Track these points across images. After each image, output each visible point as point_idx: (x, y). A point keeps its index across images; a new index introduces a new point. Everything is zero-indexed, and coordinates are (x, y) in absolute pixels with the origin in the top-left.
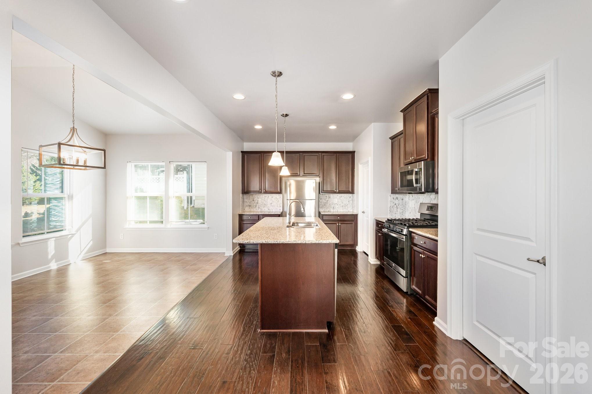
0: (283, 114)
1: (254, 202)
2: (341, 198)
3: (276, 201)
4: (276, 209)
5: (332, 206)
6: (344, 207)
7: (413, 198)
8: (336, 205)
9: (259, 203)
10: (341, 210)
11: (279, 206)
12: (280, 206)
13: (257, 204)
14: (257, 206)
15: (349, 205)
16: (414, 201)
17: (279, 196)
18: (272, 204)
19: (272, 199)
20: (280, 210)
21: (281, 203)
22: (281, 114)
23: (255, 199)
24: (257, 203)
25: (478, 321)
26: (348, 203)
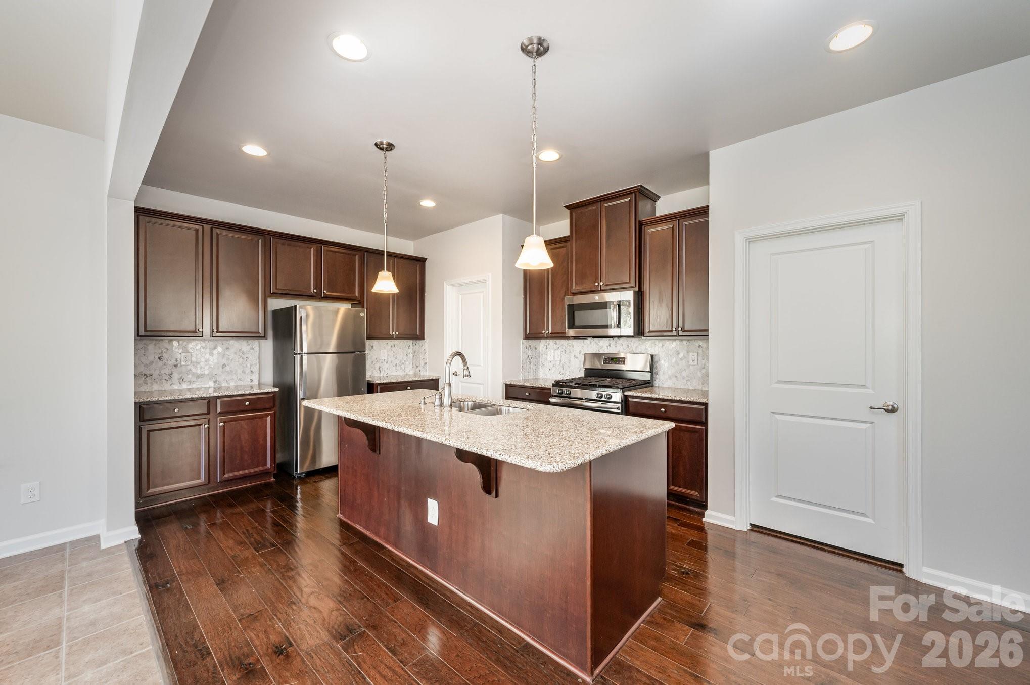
0: (382, 143)
1: (161, 363)
2: (393, 349)
3: (241, 360)
4: (240, 379)
5: (377, 365)
6: (399, 367)
7: (557, 346)
8: (384, 363)
9: (181, 366)
10: (395, 374)
11: (248, 371)
12: (252, 372)
13: (175, 370)
14: (176, 376)
15: (407, 363)
16: (560, 351)
17: (249, 345)
18: (227, 368)
19: (228, 353)
20: (252, 380)
21: (256, 364)
22: (378, 141)
23: (165, 356)
24: (176, 366)
25: (779, 496)
26: (405, 358)
